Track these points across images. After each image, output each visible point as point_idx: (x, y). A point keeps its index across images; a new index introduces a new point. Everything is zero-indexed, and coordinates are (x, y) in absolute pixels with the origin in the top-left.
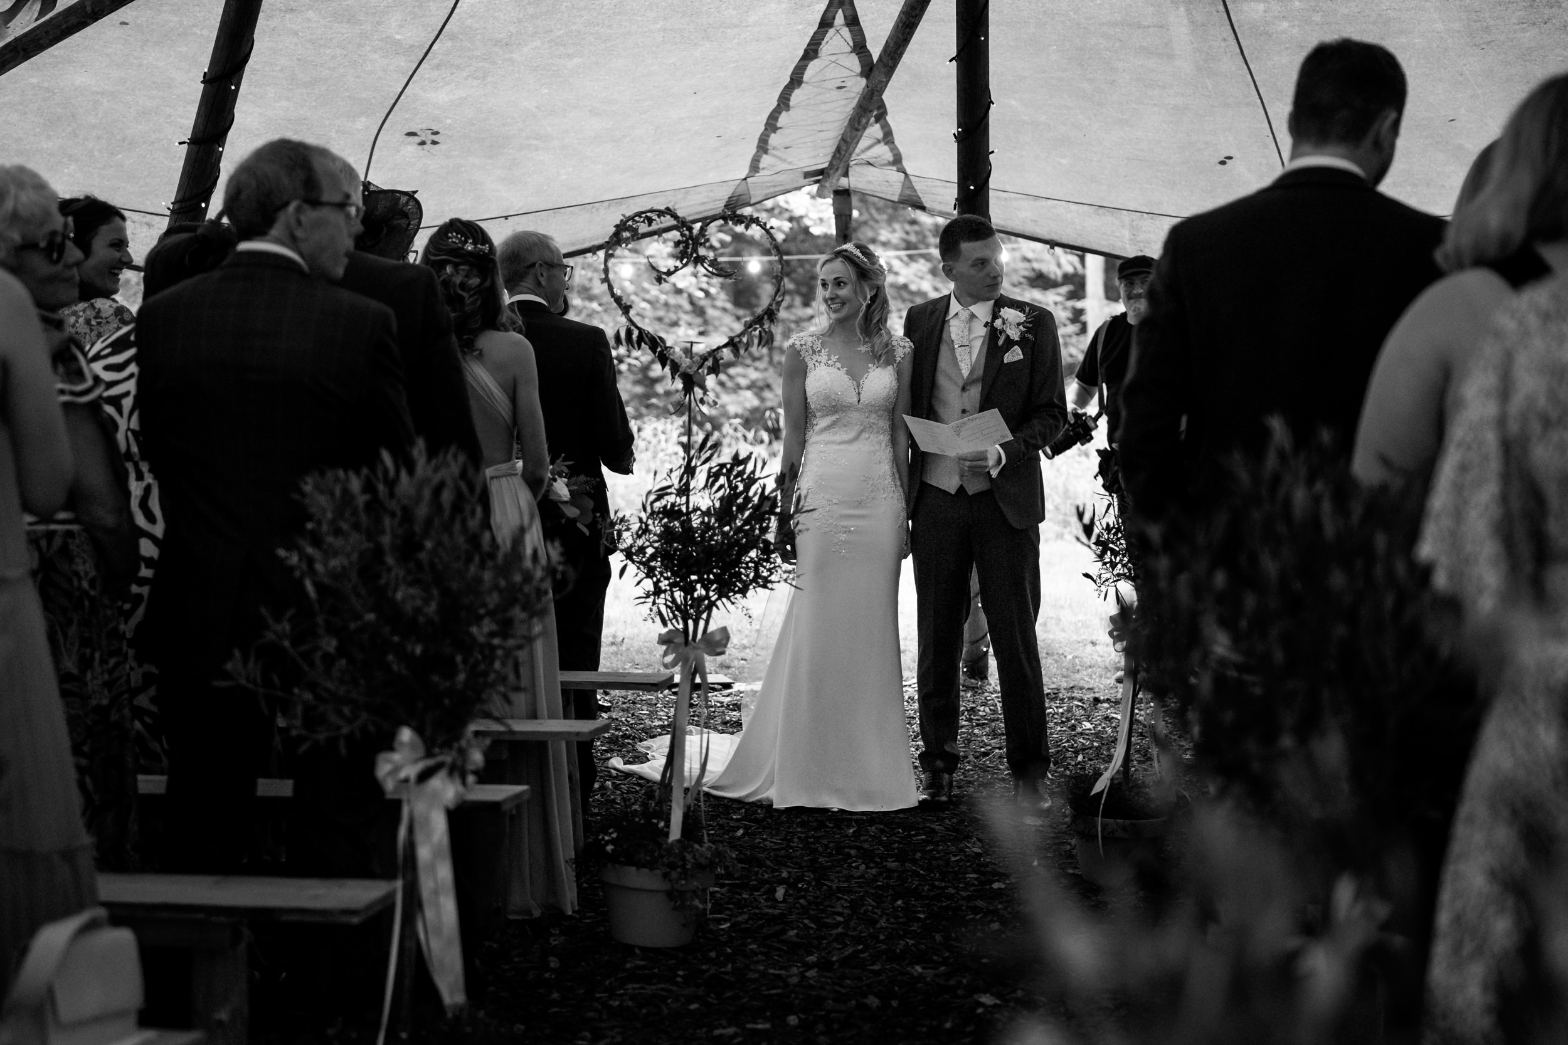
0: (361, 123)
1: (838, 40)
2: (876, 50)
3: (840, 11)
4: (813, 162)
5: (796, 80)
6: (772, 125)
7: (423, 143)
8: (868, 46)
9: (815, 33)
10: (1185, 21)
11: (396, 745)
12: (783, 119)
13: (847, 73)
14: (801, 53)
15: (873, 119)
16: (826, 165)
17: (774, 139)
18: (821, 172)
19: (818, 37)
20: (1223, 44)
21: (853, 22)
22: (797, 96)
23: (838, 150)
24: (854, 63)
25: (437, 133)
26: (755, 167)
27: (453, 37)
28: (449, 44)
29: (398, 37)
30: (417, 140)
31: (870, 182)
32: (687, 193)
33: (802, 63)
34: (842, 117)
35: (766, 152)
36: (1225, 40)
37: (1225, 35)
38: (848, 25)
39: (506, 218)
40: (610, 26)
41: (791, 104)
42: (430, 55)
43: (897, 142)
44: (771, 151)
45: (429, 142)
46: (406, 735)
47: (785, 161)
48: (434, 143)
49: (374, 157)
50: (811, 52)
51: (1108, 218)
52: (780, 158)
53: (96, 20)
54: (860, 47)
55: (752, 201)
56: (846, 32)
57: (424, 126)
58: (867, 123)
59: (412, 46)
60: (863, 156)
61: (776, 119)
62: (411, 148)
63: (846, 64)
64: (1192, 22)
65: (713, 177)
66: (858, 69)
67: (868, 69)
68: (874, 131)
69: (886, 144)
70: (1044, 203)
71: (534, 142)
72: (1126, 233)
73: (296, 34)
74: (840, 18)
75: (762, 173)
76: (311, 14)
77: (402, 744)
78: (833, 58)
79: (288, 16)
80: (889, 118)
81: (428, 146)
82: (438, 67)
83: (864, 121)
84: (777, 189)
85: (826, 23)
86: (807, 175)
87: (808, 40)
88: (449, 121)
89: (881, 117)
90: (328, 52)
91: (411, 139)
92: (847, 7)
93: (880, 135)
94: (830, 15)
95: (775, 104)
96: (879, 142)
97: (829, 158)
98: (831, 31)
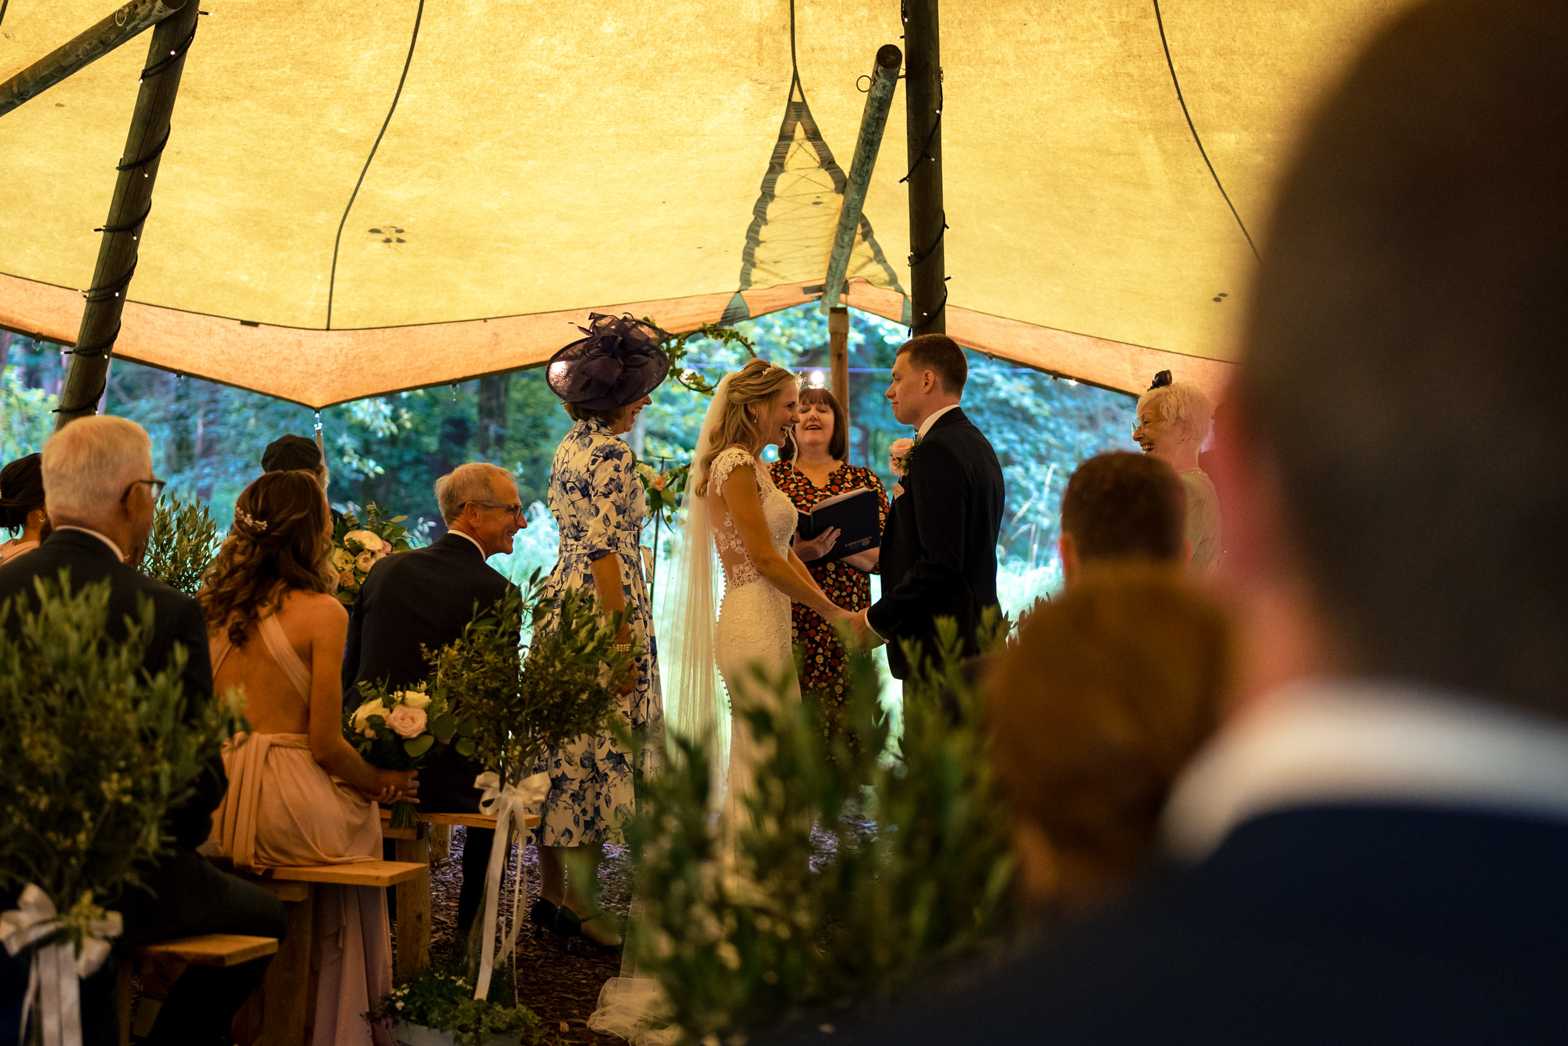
0: (321, 217)
1: (801, 154)
2: (845, 165)
3: (799, 124)
4: (809, 277)
5: (768, 193)
6: (753, 237)
7: (388, 241)
8: (837, 162)
9: (777, 146)
10: (1156, 149)
11: (21, 903)
12: (764, 233)
13: (820, 189)
14: (767, 166)
15: (858, 237)
16: (823, 282)
17: (759, 253)
18: (819, 288)
19: (780, 150)
20: (1199, 176)
21: (814, 135)
22: (773, 210)
23: (830, 267)
24: (825, 179)
25: (401, 231)
26: (746, 280)
27: (399, 134)
28: (396, 140)
29: (342, 131)
30: (382, 237)
31: (871, 301)
32: (678, 303)
33: (770, 176)
34: (827, 233)
35: (754, 265)
36: (1199, 171)
37: (1199, 166)
38: (809, 139)
39: (485, 320)
40: (560, 129)
41: (768, 217)
42: (378, 151)
43: (889, 262)
44: (758, 265)
45: (394, 240)
46: (32, 893)
47: (777, 275)
48: (400, 241)
49: (339, 253)
50: (777, 165)
51: (1108, 351)
52: (771, 273)
53: (24, 100)
54: (828, 163)
55: (752, 315)
56: (808, 145)
57: (387, 223)
58: (852, 240)
59: (358, 141)
60: (859, 274)
61: (757, 233)
62: (376, 245)
63: (817, 179)
64: (1164, 151)
65: (702, 288)
66: (832, 185)
67: (841, 185)
68: (862, 249)
69: (879, 262)
70: (1042, 331)
71: (505, 245)
72: (1128, 367)
73: (236, 123)
74: (799, 132)
75: (754, 287)
76: (247, 103)
77: (27, 904)
78: (802, 173)
79: (225, 105)
80: (876, 237)
81: (394, 244)
82: (389, 163)
83: (847, 238)
84: (777, 303)
85: (785, 137)
86: (807, 290)
87: (770, 153)
88: (411, 220)
89: (868, 234)
90: (273, 143)
91: (375, 235)
92: (805, 120)
93: (871, 254)
94: (789, 128)
95: (752, 217)
96: (871, 260)
97: (824, 275)
98: (793, 146)
